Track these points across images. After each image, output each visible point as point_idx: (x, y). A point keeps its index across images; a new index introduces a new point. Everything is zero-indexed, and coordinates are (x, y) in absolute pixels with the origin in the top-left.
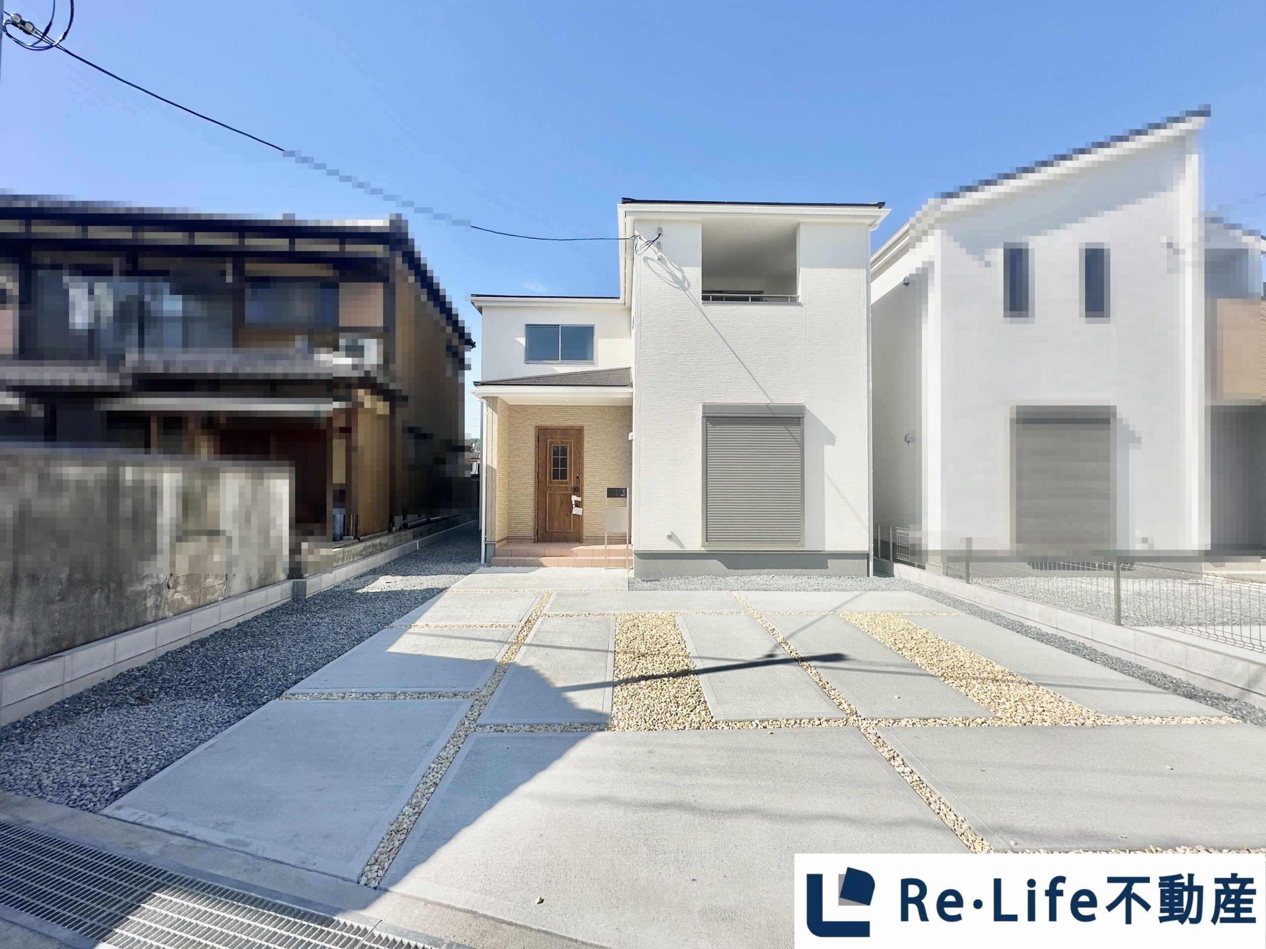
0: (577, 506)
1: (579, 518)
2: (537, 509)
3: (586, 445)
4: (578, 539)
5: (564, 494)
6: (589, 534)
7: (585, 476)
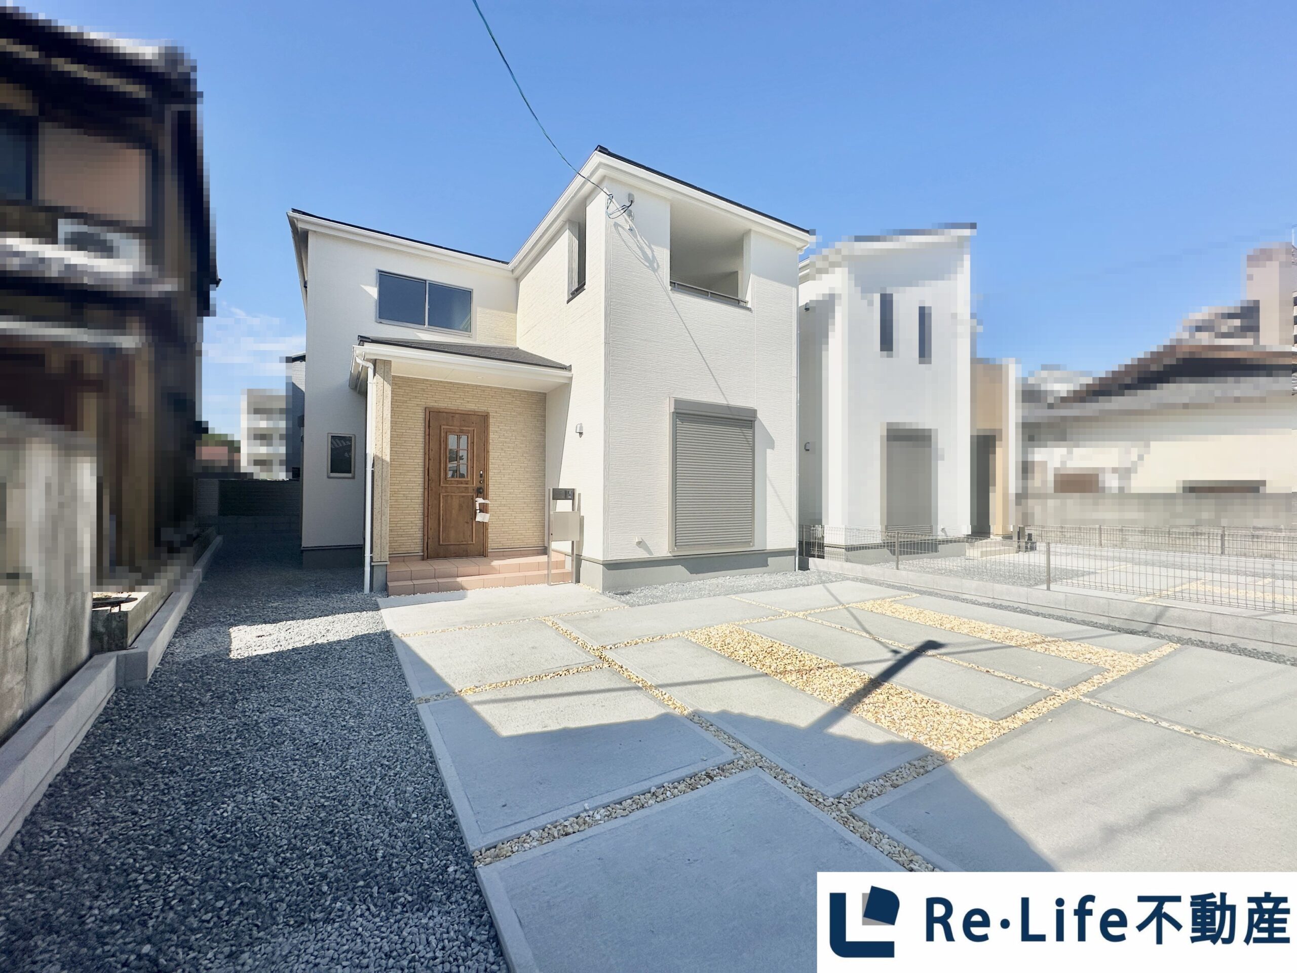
0: (481, 511)
1: (484, 525)
2: (426, 515)
3: (492, 436)
4: (482, 553)
5: (463, 497)
6: (495, 546)
7: (491, 474)
